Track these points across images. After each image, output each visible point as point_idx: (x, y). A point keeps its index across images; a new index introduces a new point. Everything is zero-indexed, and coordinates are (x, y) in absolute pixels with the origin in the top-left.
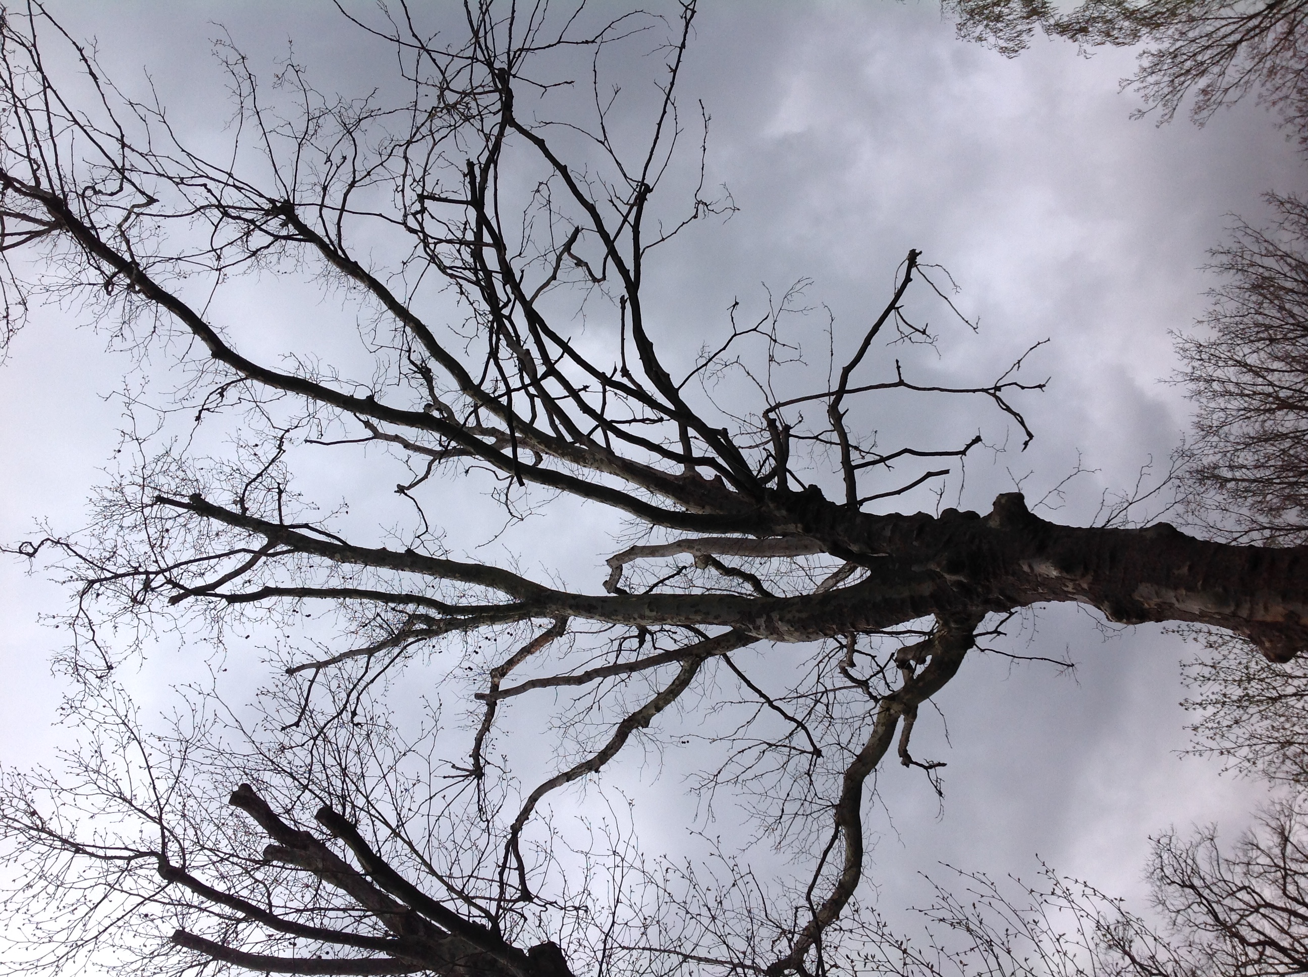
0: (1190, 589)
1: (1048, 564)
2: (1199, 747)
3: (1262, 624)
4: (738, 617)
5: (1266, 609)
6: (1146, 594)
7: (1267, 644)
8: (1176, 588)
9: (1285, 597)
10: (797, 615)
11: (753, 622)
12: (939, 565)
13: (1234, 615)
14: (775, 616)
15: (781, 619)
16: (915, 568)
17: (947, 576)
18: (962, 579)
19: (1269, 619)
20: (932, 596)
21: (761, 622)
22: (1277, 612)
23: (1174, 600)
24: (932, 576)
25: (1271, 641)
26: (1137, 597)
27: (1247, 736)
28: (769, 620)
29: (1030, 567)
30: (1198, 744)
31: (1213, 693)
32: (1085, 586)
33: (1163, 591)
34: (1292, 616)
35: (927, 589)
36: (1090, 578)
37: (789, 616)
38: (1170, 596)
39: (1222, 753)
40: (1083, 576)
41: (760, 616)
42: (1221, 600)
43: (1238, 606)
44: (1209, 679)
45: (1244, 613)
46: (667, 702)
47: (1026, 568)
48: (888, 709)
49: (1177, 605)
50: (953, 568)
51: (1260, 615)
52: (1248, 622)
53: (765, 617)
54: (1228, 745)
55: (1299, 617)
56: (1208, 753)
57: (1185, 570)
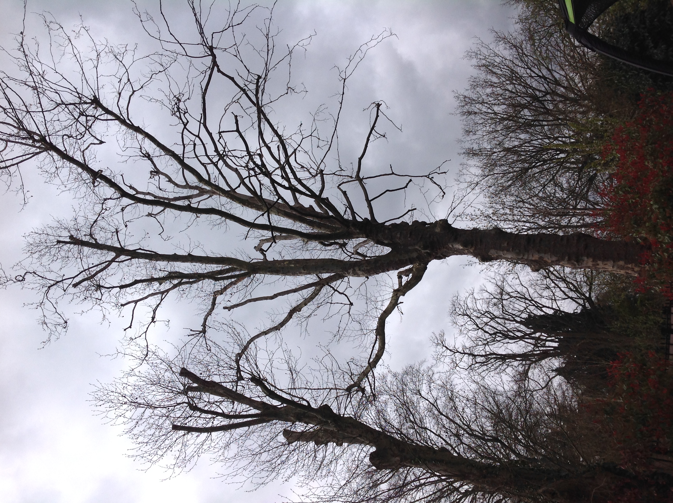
0: (508, 251)
1: (459, 245)
3: (532, 260)
4: (341, 270)
5: (533, 256)
6: (492, 252)
7: (533, 267)
8: (503, 251)
9: (539, 252)
10: (366, 268)
11: (347, 271)
12: (420, 247)
13: (522, 258)
14: (357, 269)
15: (359, 270)
16: (410, 248)
17: (423, 251)
18: (428, 251)
19: (533, 259)
20: (417, 257)
21: (351, 271)
22: (536, 257)
23: (502, 255)
24: (416, 250)
25: (534, 266)
26: (489, 254)
28: (354, 270)
29: (452, 245)
32: (472, 251)
33: (499, 252)
34: (541, 258)
35: (415, 255)
36: (473, 248)
37: (363, 269)
38: (501, 253)
40: (471, 248)
41: (350, 269)
42: (518, 254)
43: (523, 256)
45: (526, 257)
46: (309, 302)
47: (451, 246)
48: (397, 295)
49: (503, 256)
50: (425, 249)
51: (531, 258)
52: (527, 260)
53: (352, 269)
55: (543, 258)
57: (506, 245)
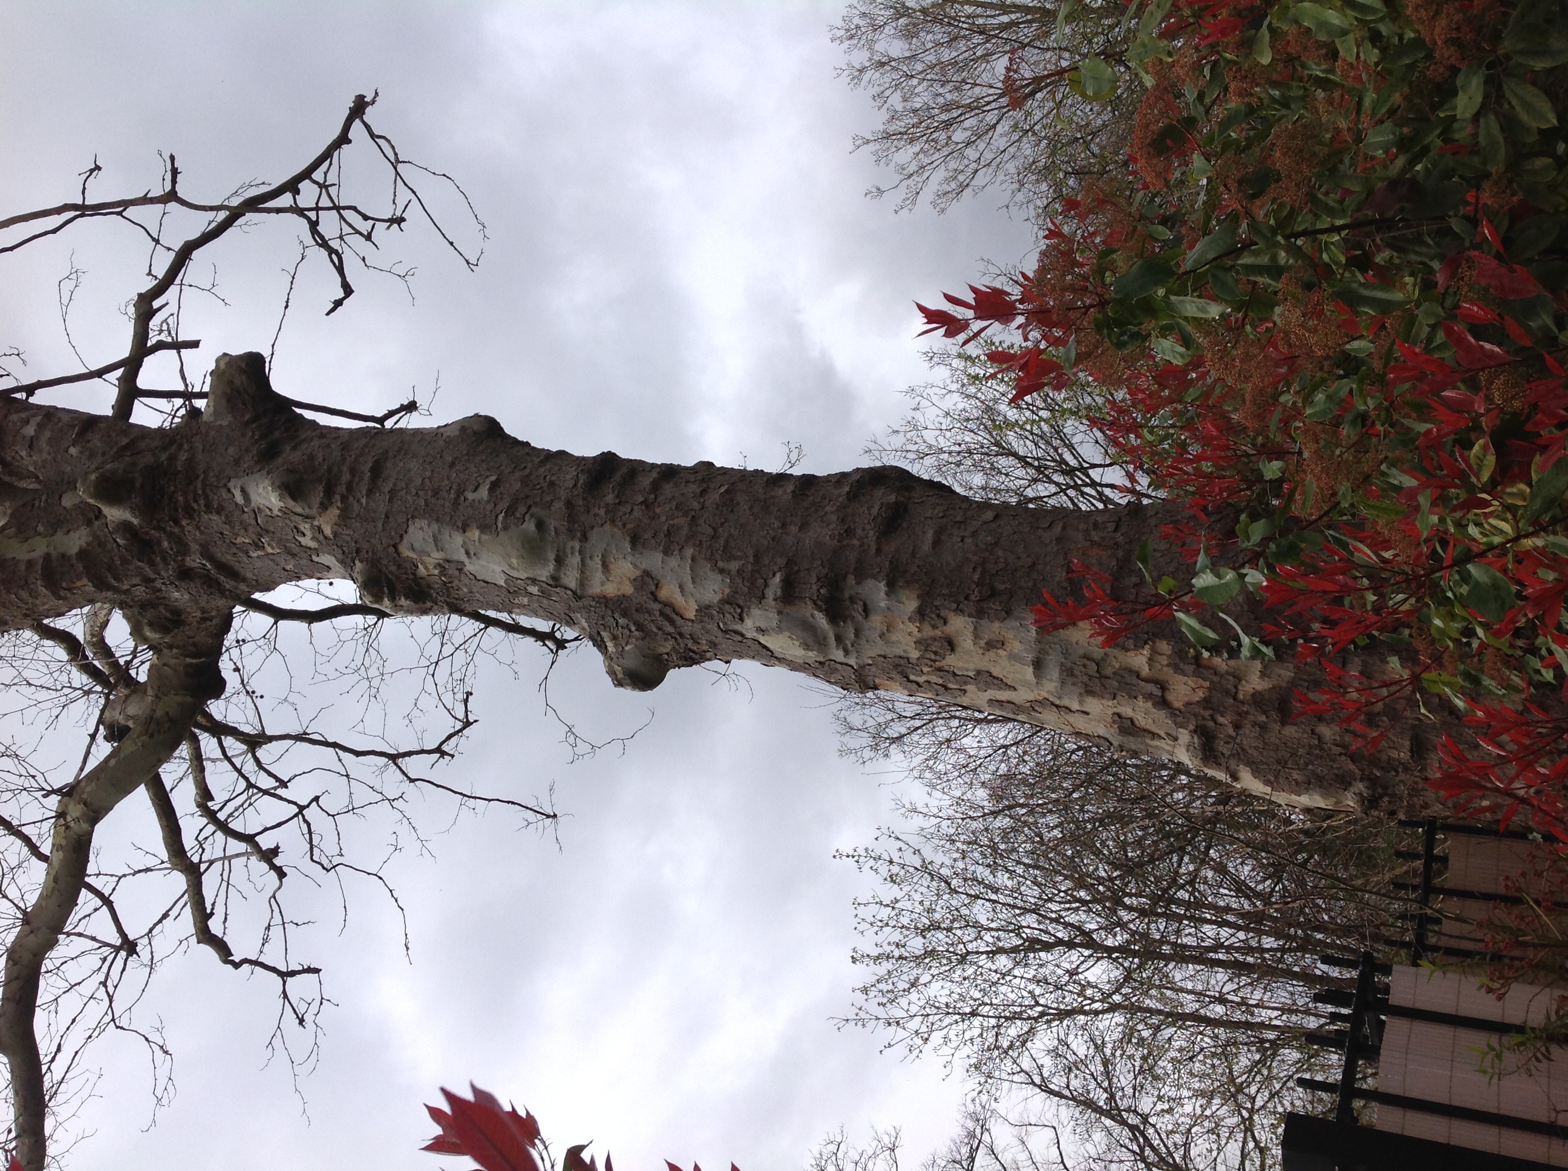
0: (487, 527)
2: (862, 1015)
3: (604, 601)
5: (605, 565)
6: (419, 541)
8: (465, 527)
9: (637, 539)
17: (106, 512)
18: (128, 517)
19: (611, 590)
22: (621, 573)
23: (462, 555)
24: (87, 514)
26: (405, 550)
27: (922, 1003)
29: (243, 491)
30: (860, 1009)
31: (889, 943)
32: (328, 530)
33: (446, 535)
34: (647, 581)
35: (76, 540)
36: (334, 512)
39: (889, 1024)
40: (324, 507)
43: (559, 563)
44: (887, 925)
47: (238, 497)
49: (468, 566)
51: (602, 585)
52: (579, 598)
54: (899, 1013)
55: (657, 583)
56: (873, 1023)
